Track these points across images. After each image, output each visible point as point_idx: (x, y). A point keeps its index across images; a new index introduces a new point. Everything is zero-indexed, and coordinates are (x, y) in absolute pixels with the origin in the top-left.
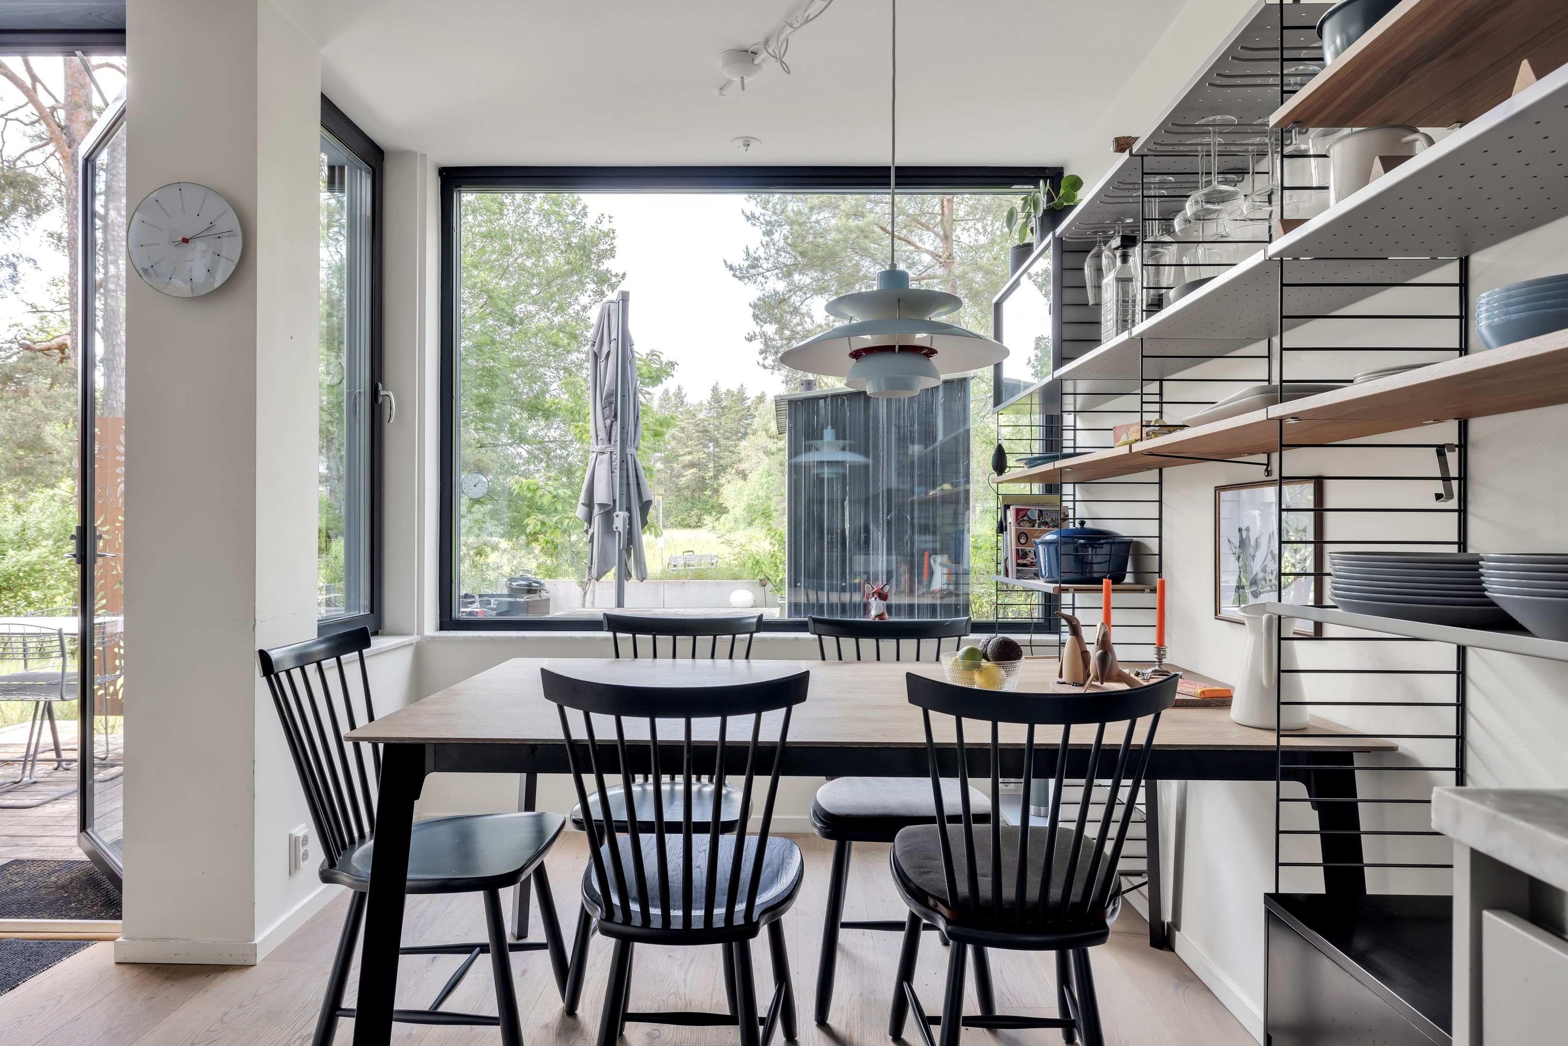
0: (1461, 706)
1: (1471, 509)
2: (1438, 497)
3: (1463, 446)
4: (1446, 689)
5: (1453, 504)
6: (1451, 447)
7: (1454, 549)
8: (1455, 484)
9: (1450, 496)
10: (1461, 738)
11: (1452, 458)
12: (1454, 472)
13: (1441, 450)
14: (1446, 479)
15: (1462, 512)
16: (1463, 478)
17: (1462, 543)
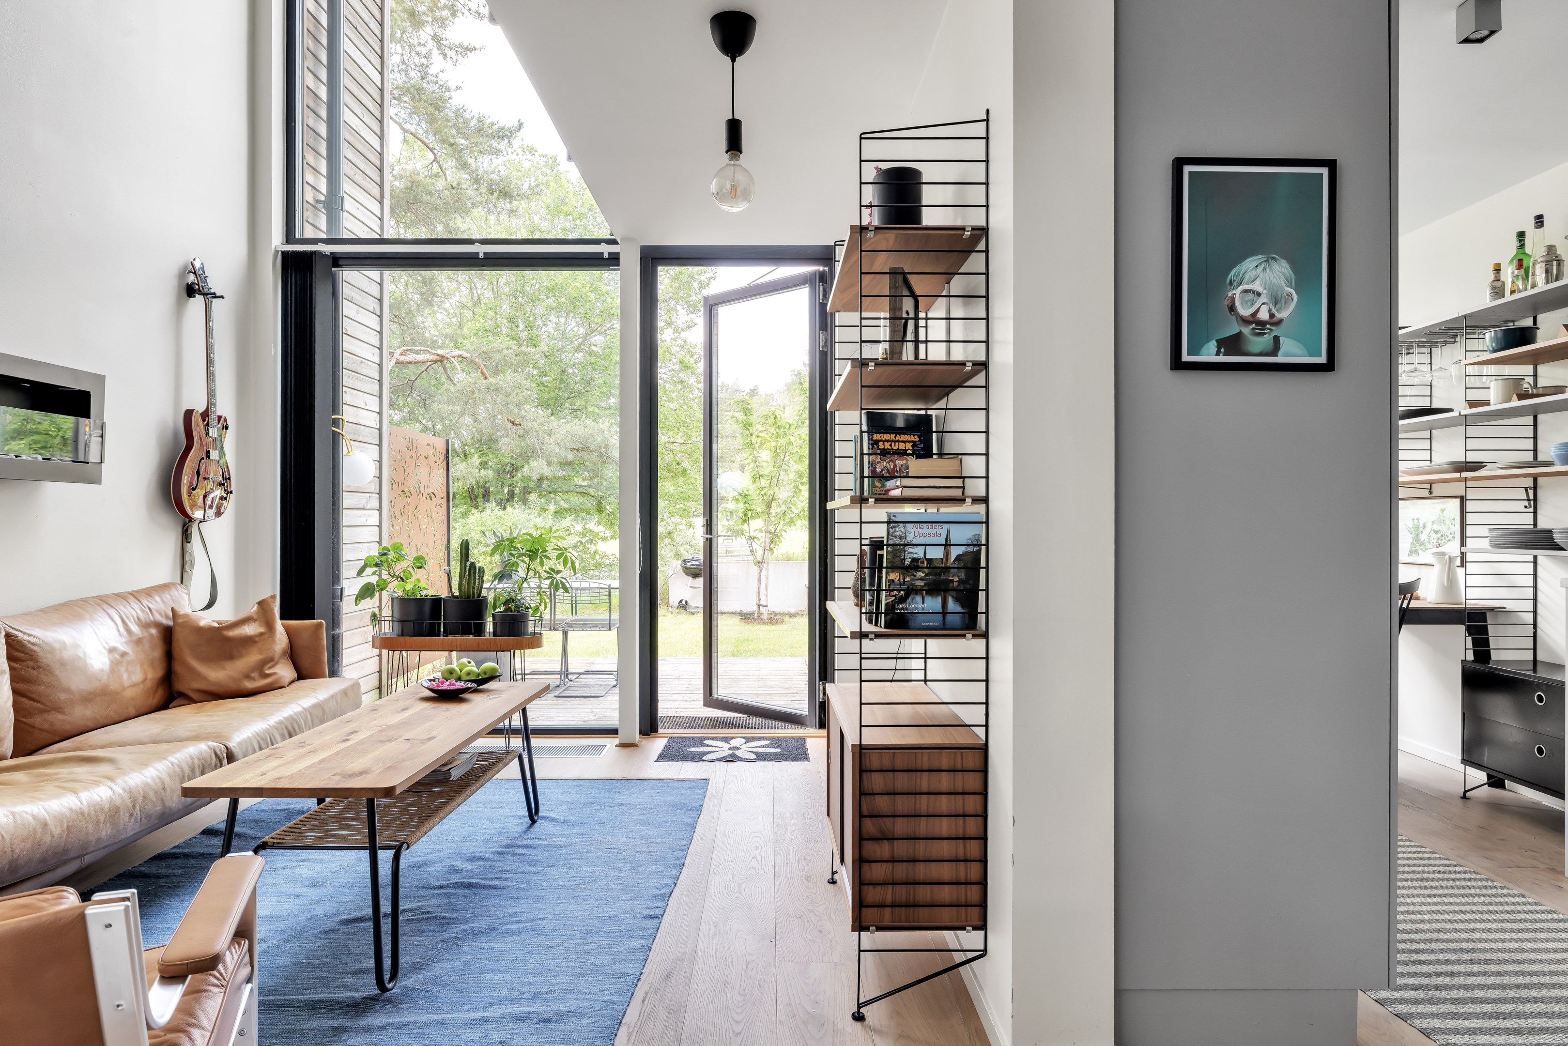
0: (1535, 587)
1: (1538, 512)
2: (1526, 507)
3: (1535, 488)
4: (1530, 581)
5: (1532, 510)
6: (1530, 488)
7: (1532, 527)
8: (1532, 502)
9: (1530, 507)
10: (1535, 600)
11: (1531, 492)
12: (1532, 497)
13: (1526, 489)
14: (1529, 500)
15: (1535, 513)
16: (1535, 500)
17: (1535, 525)
